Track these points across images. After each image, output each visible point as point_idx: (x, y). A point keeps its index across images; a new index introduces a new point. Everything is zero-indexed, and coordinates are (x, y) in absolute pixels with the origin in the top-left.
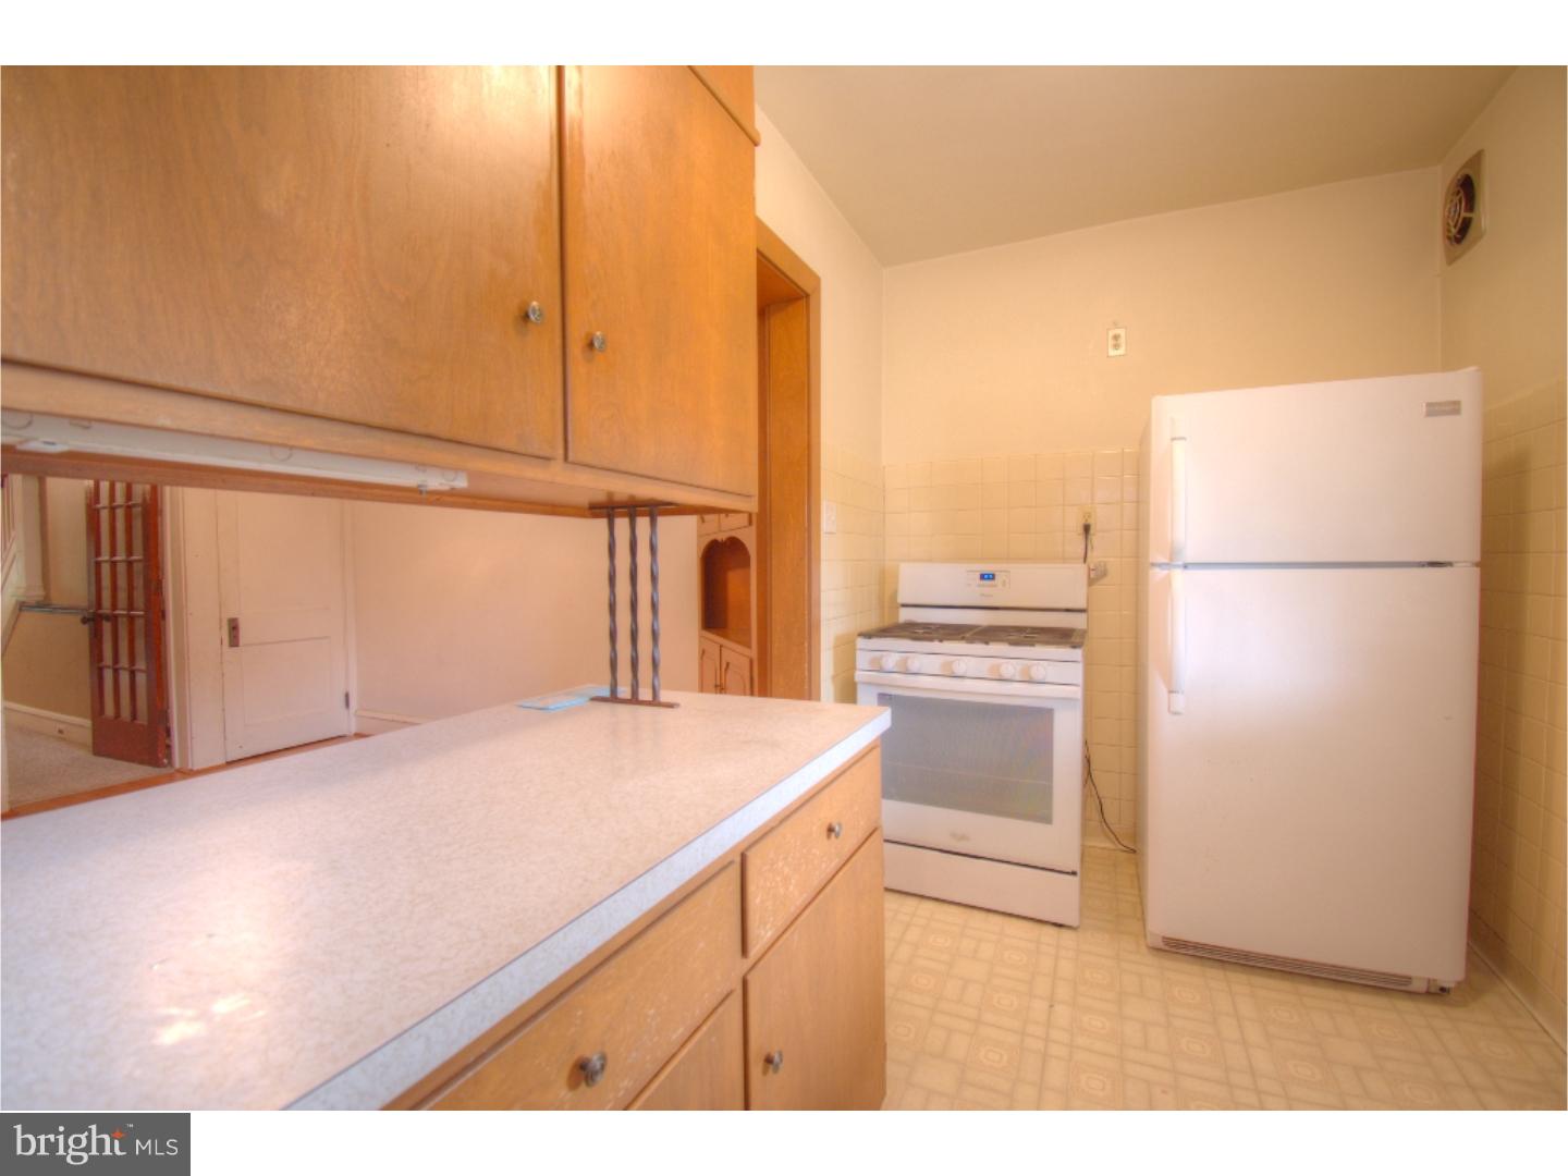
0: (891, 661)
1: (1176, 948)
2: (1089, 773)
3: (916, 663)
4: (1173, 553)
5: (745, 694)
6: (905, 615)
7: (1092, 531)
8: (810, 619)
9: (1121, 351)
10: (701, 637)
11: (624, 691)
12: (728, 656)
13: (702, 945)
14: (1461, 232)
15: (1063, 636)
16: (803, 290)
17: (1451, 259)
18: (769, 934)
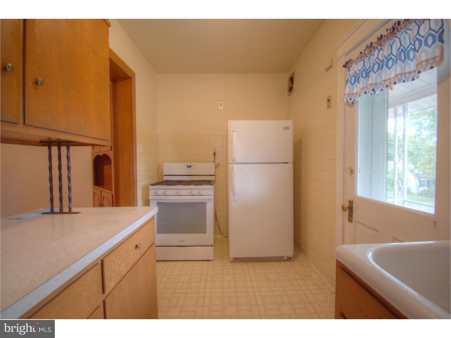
0: (160, 192)
1: (237, 260)
2: (216, 218)
3: (168, 192)
4: (234, 160)
5: (110, 206)
6: (165, 178)
7: (216, 154)
8: (133, 181)
9: (222, 108)
10: (94, 188)
11: (57, 209)
12: (104, 194)
13: (85, 293)
14: (291, 89)
15: (209, 182)
16: (129, 76)
17: (289, 95)
18: (113, 284)
